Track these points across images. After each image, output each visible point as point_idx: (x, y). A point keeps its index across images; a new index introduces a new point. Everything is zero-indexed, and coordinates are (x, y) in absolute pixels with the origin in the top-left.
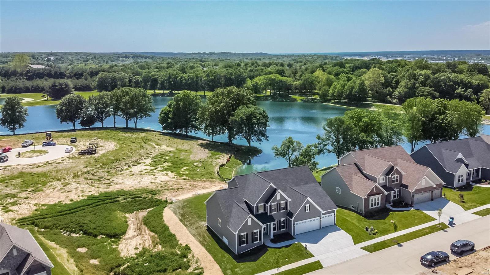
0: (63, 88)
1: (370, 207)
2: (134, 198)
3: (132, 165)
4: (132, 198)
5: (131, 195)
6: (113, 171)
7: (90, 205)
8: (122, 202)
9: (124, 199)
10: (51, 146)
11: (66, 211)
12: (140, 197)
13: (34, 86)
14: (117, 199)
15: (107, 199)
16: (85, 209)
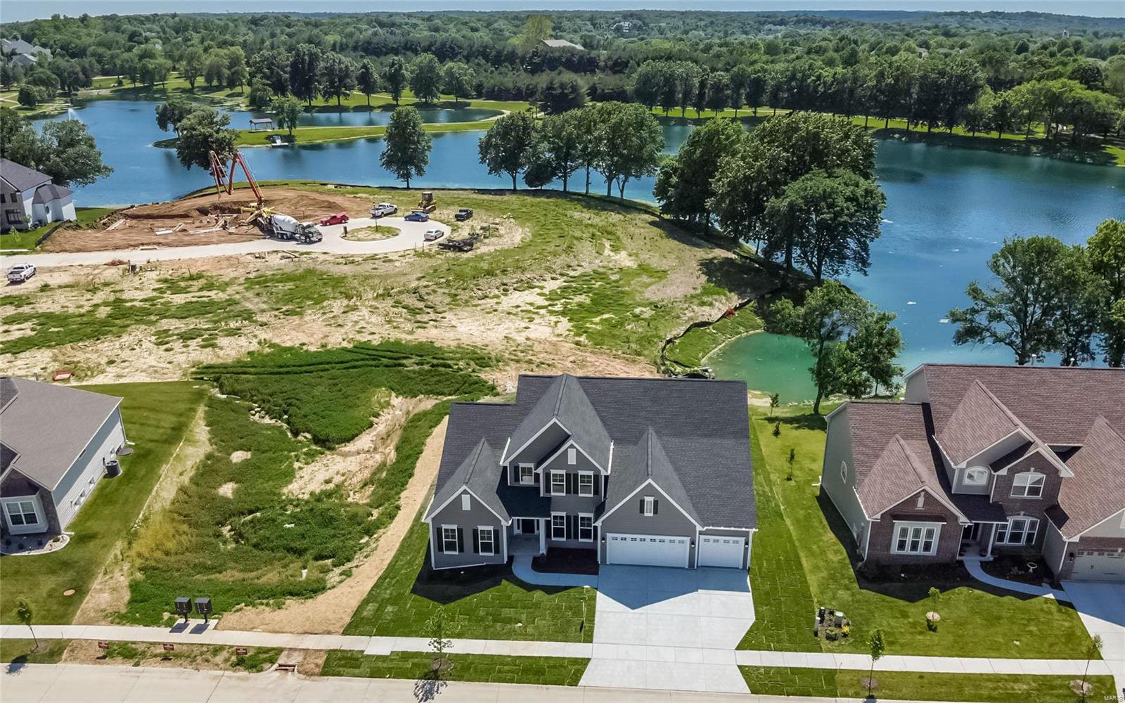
0: (567, 95)
1: (894, 550)
2: (438, 365)
3: (514, 289)
4: (433, 366)
5: (434, 358)
6: (464, 295)
7: (342, 363)
8: (408, 371)
9: (417, 364)
10: (418, 221)
11: (294, 366)
12: (449, 366)
13: (531, 87)
14: (404, 361)
15: (384, 357)
16: (327, 370)
